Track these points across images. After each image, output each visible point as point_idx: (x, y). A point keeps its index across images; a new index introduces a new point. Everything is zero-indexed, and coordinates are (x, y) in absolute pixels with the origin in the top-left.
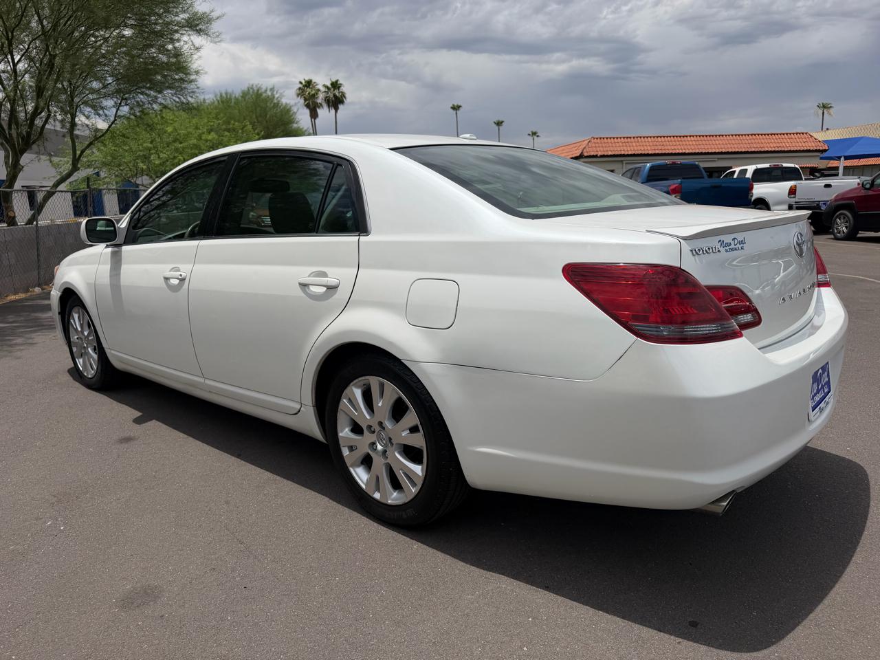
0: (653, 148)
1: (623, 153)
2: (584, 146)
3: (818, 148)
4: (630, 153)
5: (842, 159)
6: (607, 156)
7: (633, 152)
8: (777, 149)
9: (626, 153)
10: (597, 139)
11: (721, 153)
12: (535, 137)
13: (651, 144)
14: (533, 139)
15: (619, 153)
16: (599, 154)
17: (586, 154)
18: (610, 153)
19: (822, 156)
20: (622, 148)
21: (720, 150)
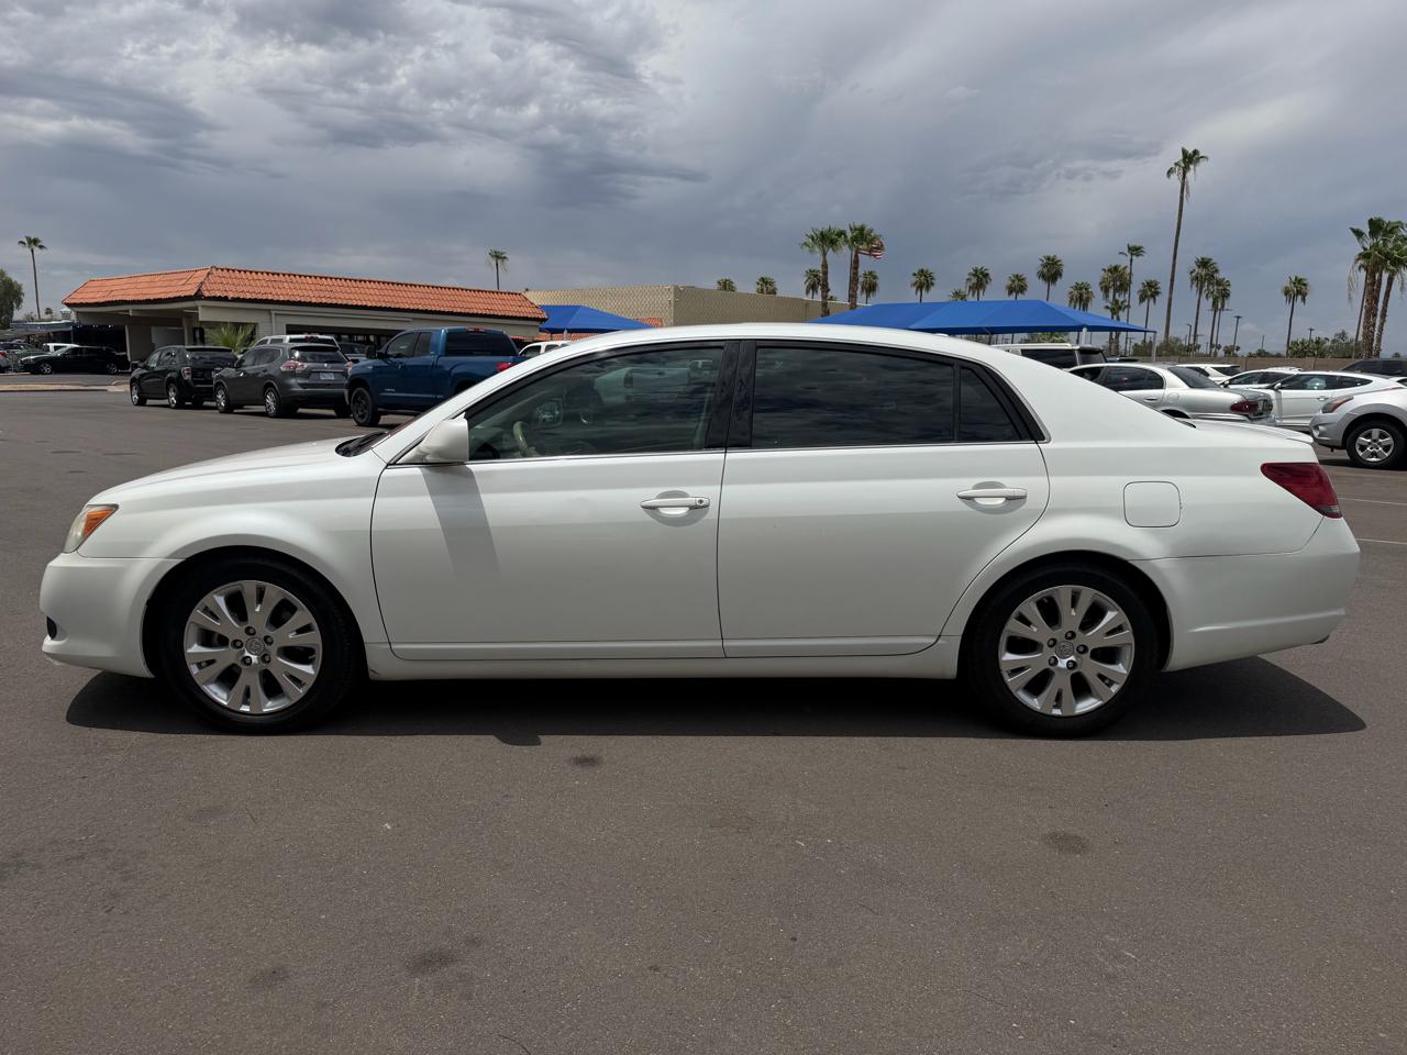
0: (317, 294)
1: (270, 297)
2: (202, 279)
3: (537, 316)
4: (282, 298)
5: (566, 332)
6: (244, 300)
7: (287, 298)
8: (488, 313)
9: (276, 298)
10: (222, 270)
11: (418, 311)
12: (36, 250)
13: (313, 287)
14: (32, 251)
15: (264, 297)
16: (231, 295)
17: (207, 294)
18: (248, 296)
19: (541, 326)
20: (267, 290)
21: (416, 307)
